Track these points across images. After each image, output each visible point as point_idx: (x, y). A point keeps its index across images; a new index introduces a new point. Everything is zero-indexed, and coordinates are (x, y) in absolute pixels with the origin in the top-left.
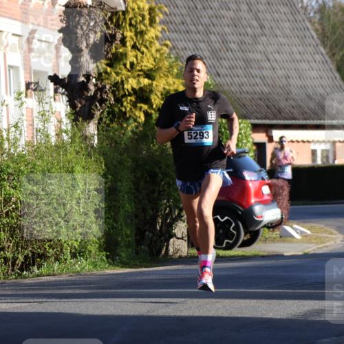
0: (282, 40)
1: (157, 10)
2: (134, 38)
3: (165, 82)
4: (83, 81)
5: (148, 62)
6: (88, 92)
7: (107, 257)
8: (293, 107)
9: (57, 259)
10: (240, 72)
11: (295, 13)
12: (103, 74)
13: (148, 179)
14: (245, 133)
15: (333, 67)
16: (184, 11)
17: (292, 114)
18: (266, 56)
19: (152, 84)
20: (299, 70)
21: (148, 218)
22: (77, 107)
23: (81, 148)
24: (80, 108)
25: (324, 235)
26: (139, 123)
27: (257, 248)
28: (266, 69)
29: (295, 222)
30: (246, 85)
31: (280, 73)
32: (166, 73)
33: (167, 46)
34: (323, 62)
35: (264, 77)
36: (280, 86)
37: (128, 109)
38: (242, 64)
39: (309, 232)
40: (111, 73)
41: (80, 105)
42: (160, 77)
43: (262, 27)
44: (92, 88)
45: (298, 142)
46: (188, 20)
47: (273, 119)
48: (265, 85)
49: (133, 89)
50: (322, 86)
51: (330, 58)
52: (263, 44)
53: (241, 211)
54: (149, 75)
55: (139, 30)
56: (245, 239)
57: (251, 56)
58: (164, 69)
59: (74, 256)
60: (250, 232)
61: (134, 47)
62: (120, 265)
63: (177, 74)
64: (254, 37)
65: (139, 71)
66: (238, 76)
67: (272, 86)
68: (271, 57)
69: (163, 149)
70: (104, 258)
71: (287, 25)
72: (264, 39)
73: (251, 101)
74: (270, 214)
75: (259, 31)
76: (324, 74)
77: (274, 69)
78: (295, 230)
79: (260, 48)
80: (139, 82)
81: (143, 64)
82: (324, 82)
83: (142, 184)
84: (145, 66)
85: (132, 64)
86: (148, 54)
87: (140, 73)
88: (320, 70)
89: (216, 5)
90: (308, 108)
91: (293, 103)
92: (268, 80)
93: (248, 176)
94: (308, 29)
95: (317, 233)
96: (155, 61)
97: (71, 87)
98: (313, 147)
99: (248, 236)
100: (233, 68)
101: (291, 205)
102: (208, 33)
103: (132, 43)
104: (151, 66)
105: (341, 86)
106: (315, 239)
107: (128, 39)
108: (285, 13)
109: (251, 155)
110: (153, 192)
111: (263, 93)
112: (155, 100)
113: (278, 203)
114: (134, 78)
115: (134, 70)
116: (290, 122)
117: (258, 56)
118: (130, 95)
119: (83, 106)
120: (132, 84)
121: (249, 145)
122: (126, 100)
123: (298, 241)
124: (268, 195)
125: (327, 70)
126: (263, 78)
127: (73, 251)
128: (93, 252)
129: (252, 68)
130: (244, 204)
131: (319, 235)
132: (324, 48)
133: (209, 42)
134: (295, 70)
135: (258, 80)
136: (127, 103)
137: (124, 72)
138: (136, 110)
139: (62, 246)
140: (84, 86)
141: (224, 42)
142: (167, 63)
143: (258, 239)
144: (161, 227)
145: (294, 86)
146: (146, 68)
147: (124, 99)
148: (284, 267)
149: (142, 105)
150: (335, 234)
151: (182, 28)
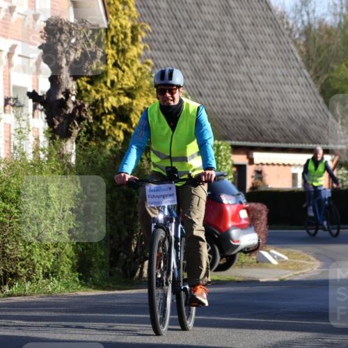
0: (266, 62)
1: (139, 28)
2: (116, 56)
3: (145, 101)
4: (62, 99)
5: (129, 81)
6: (67, 110)
7: (80, 278)
9: (29, 279)
10: (222, 93)
11: (280, 35)
12: (83, 92)
13: (124, 200)
14: (225, 155)
15: (317, 90)
16: (168, 30)
17: (273, 136)
18: (249, 77)
19: (132, 103)
20: (282, 92)
21: (123, 239)
22: (55, 125)
23: (57, 167)
24: (59, 125)
25: (302, 261)
26: (118, 142)
27: (234, 273)
28: (249, 90)
29: (273, 247)
30: (228, 106)
31: (263, 95)
32: (147, 92)
33: (148, 64)
34: (306, 85)
36: (262, 108)
37: (107, 127)
38: (224, 84)
39: (286, 258)
40: (91, 91)
41: (57, 123)
42: (141, 96)
43: (246, 48)
44: (71, 106)
45: (278, 165)
46: (172, 38)
47: (254, 141)
48: (247, 107)
49: (113, 107)
50: (305, 110)
51: (314, 81)
52: (247, 66)
53: (217, 234)
54: (130, 93)
55: (120, 48)
56: (222, 262)
57: (234, 76)
58: (145, 88)
59: (46, 276)
60: (226, 257)
61: (115, 65)
62: (93, 287)
64: (238, 57)
65: (120, 89)
66: (220, 97)
67: (255, 108)
68: (254, 79)
69: (141, 170)
70: (77, 279)
71: (271, 46)
72: (247, 60)
73: (232, 122)
74: (247, 239)
75: (242, 52)
76: (307, 98)
77: (256, 91)
78: (272, 255)
79: (244, 69)
80: (119, 101)
81: (124, 83)
82: (307, 105)
83: (118, 204)
84: (126, 85)
85: (113, 82)
86: (130, 73)
87: (121, 91)
88: (303, 93)
89: (200, 24)
90: (290, 131)
91: (275, 126)
92: (250, 102)
93: (226, 199)
94: (292, 51)
95: (294, 258)
96: (136, 80)
97: (50, 104)
98: (294, 170)
99: (224, 260)
101: (269, 229)
102: (191, 52)
103: (114, 61)
104: (132, 85)
105: (323, 110)
106: (292, 265)
107: (109, 57)
108: (269, 35)
109: (230, 177)
110: (129, 213)
111: (245, 114)
112: (135, 119)
113: (256, 228)
114: (114, 96)
115: (114, 89)
116: (271, 145)
117: (241, 77)
118: (110, 113)
119: (61, 124)
120: (111, 102)
121: (228, 167)
122: (106, 119)
123: (274, 267)
124: (246, 219)
125: (311, 94)
126: (245, 99)
127: (46, 271)
128: (66, 273)
129: (234, 89)
130: (221, 227)
131: (296, 261)
132: (308, 71)
133: (192, 62)
134: (278, 92)
135: (240, 102)
136: (107, 121)
137: (105, 90)
138: (115, 129)
139: (34, 265)
140: (63, 104)
141: (208, 61)
142: (148, 82)
143: (235, 264)
144: (136, 249)
145: (276, 109)
146: (126, 87)
147: (103, 117)
149: (121, 124)
150: (313, 261)
151: (165, 46)
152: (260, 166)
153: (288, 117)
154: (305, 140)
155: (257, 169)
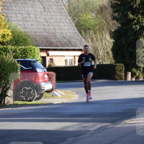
0: (52, 13)
3: (3, 31)
8: (57, 42)
17: (57, 44)
18: (46, 20)
20: (60, 26)
25: (71, 95)
27: (42, 101)
28: (46, 25)
29: (58, 89)
30: (38, 32)
31: (52, 27)
32: (4, 27)
33: (4, 15)
34: (70, 23)
35: (45, 29)
36: (52, 33)
39: (64, 94)
45: (59, 56)
47: (49, 47)
48: (46, 32)
50: (69, 33)
52: (45, 15)
56: (38, 97)
57: (40, 20)
58: (2, 26)
60: (40, 94)
63: (8, 28)
64: (41, 12)
67: (49, 33)
68: (48, 21)
69: (3, 59)
71: (55, 7)
72: (45, 13)
74: (48, 86)
75: (43, 10)
77: (49, 26)
78: (58, 93)
79: (43, 16)
82: (70, 31)
88: (68, 26)
90: (63, 42)
91: (57, 40)
92: (47, 30)
94: (63, 9)
95: (68, 94)
98: (66, 58)
99: (39, 96)
100: (32, 25)
101: (57, 82)
105: (77, 33)
106: (67, 97)
108: (53, 2)
109: (40, 61)
113: (51, 82)
116: (56, 48)
117: (43, 20)
121: (39, 57)
123: (59, 98)
124: (47, 78)
125: (71, 26)
134: (58, 26)
135: (43, 30)
142: (4, 23)
143: (43, 97)
145: (58, 33)
148: (54, 109)
150: (75, 95)
152: (52, 57)
153: (63, 36)
154: (70, 45)
155: (50, 58)
